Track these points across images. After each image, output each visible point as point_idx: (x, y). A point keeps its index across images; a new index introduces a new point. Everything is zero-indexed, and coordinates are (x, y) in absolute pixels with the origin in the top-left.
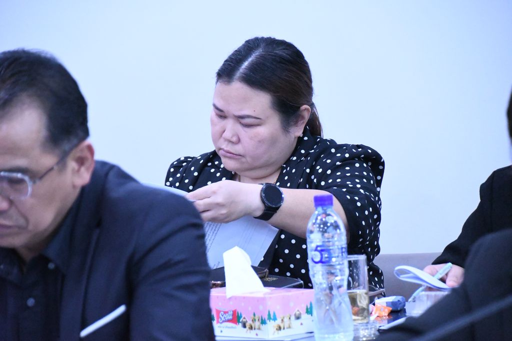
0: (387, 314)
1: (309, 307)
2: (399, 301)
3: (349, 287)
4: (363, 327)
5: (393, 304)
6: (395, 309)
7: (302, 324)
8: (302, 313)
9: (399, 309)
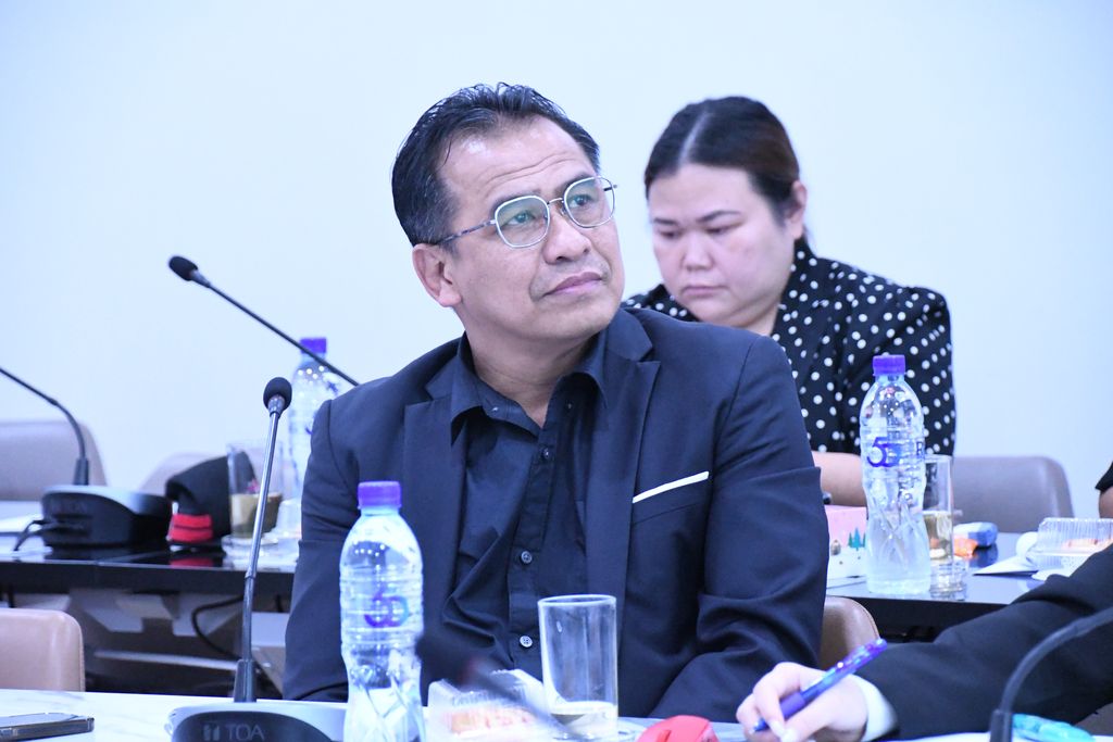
0: (971, 552)
1: (853, 536)
2: (989, 531)
3: (926, 506)
4: (942, 572)
5: (980, 536)
6: (982, 544)
7: (841, 563)
8: (842, 544)
9: (988, 544)
